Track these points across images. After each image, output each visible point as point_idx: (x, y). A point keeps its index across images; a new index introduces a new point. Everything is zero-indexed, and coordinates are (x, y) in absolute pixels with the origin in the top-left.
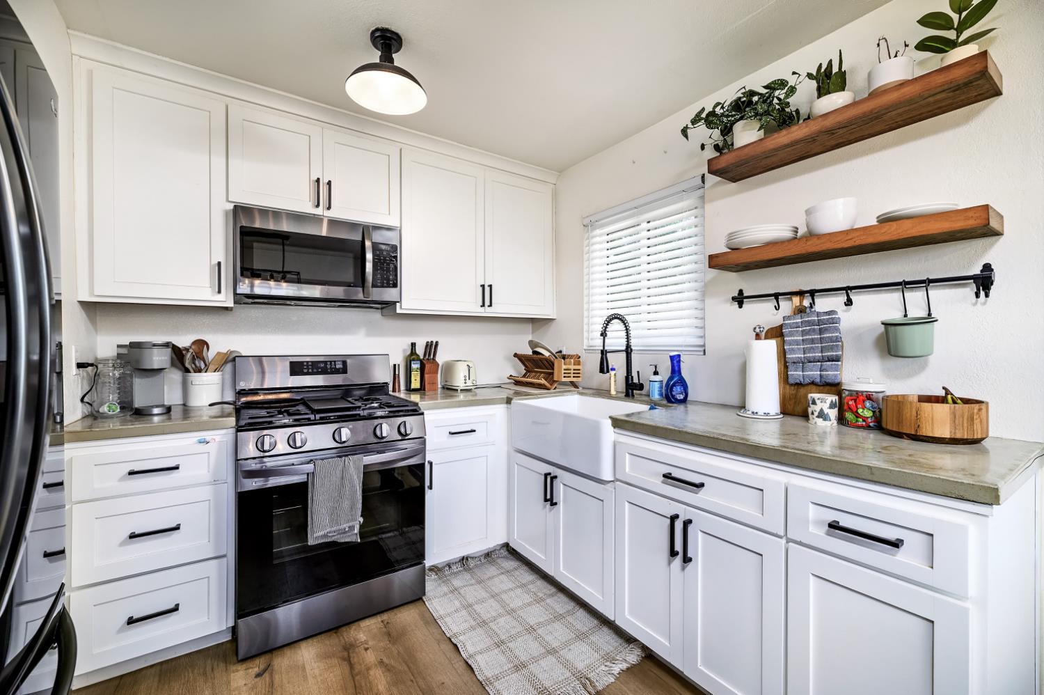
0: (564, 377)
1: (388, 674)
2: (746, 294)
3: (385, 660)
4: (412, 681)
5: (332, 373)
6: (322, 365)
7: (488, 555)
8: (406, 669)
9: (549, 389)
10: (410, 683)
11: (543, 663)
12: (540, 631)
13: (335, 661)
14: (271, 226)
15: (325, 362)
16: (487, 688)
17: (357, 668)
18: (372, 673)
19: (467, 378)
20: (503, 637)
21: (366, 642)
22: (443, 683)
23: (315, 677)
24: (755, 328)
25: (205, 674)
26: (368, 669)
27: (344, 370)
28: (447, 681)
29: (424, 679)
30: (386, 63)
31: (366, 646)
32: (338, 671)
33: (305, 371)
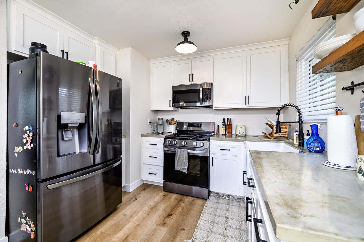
0: (275, 134)
1: (181, 210)
2: (355, 83)
3: (184, 207)
4: (184, 215)
5: (197, 127)
6: (195, 125)
7: (239, 199)
8: (186, 212)
9: (270, 139)
10: (183, 215)
11: (217, 236)
12: (228, 228)
13: (176, 201)
14: (180, 89)
15: (196, 124)
16: (196, 229)
17: (178, 205)
18: (179, 208)
19: (240, 132)
20: (215, 222)
21: (185, 201)
22: (189, 220)
23: (170, 202)
24: (337, 107)
25: (158, 190)
26: (179, 207)
27: (201, 126)
28: (190, 220)
29: (186, 216)
30: (186, 41)
31: (184, 202)
32: (175, 203)
33: (191, 126)
